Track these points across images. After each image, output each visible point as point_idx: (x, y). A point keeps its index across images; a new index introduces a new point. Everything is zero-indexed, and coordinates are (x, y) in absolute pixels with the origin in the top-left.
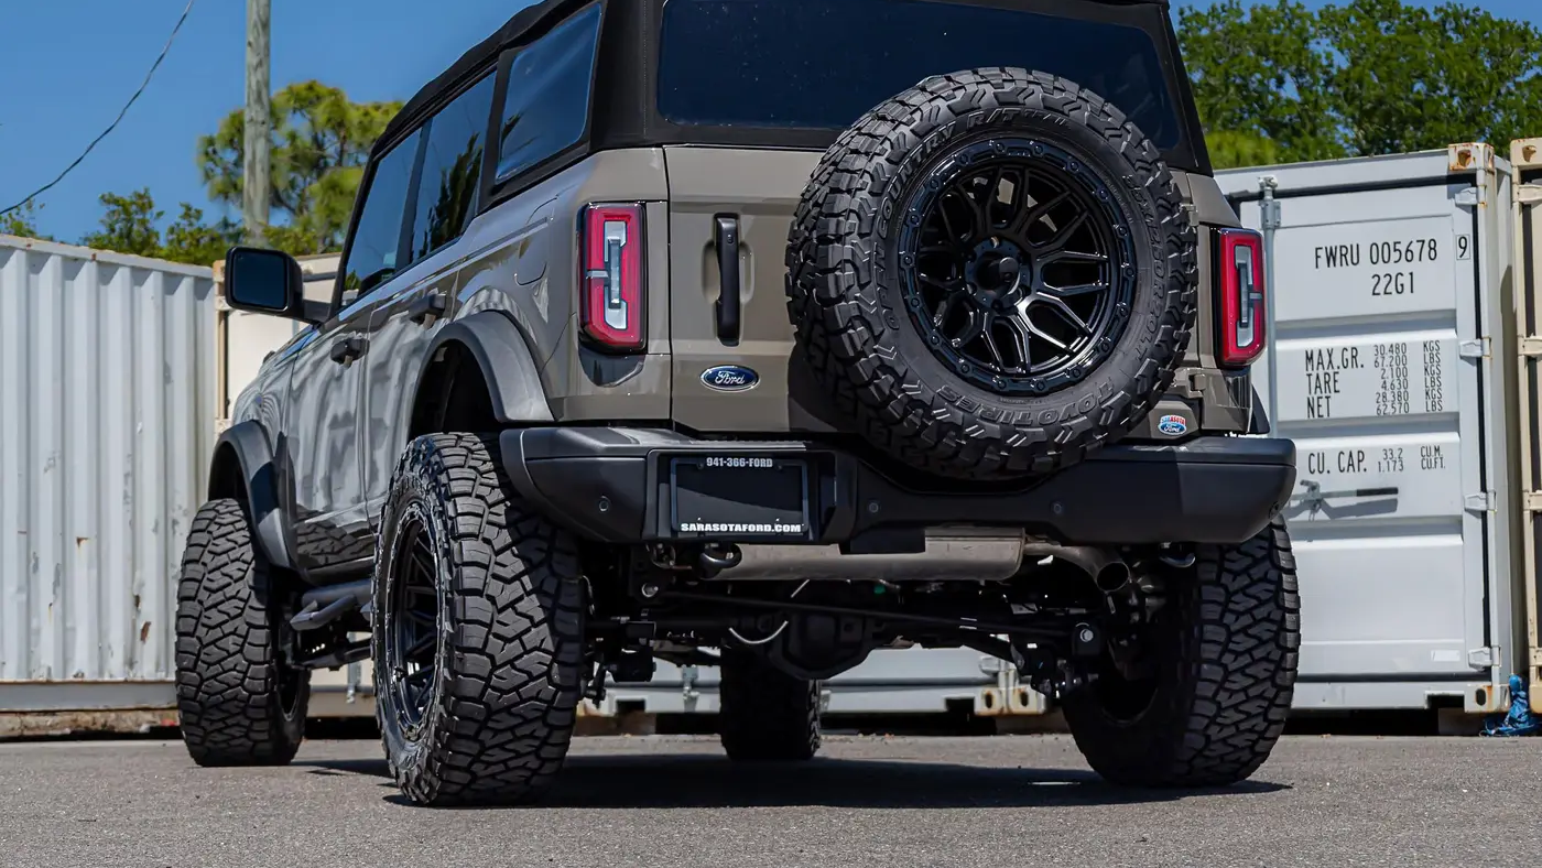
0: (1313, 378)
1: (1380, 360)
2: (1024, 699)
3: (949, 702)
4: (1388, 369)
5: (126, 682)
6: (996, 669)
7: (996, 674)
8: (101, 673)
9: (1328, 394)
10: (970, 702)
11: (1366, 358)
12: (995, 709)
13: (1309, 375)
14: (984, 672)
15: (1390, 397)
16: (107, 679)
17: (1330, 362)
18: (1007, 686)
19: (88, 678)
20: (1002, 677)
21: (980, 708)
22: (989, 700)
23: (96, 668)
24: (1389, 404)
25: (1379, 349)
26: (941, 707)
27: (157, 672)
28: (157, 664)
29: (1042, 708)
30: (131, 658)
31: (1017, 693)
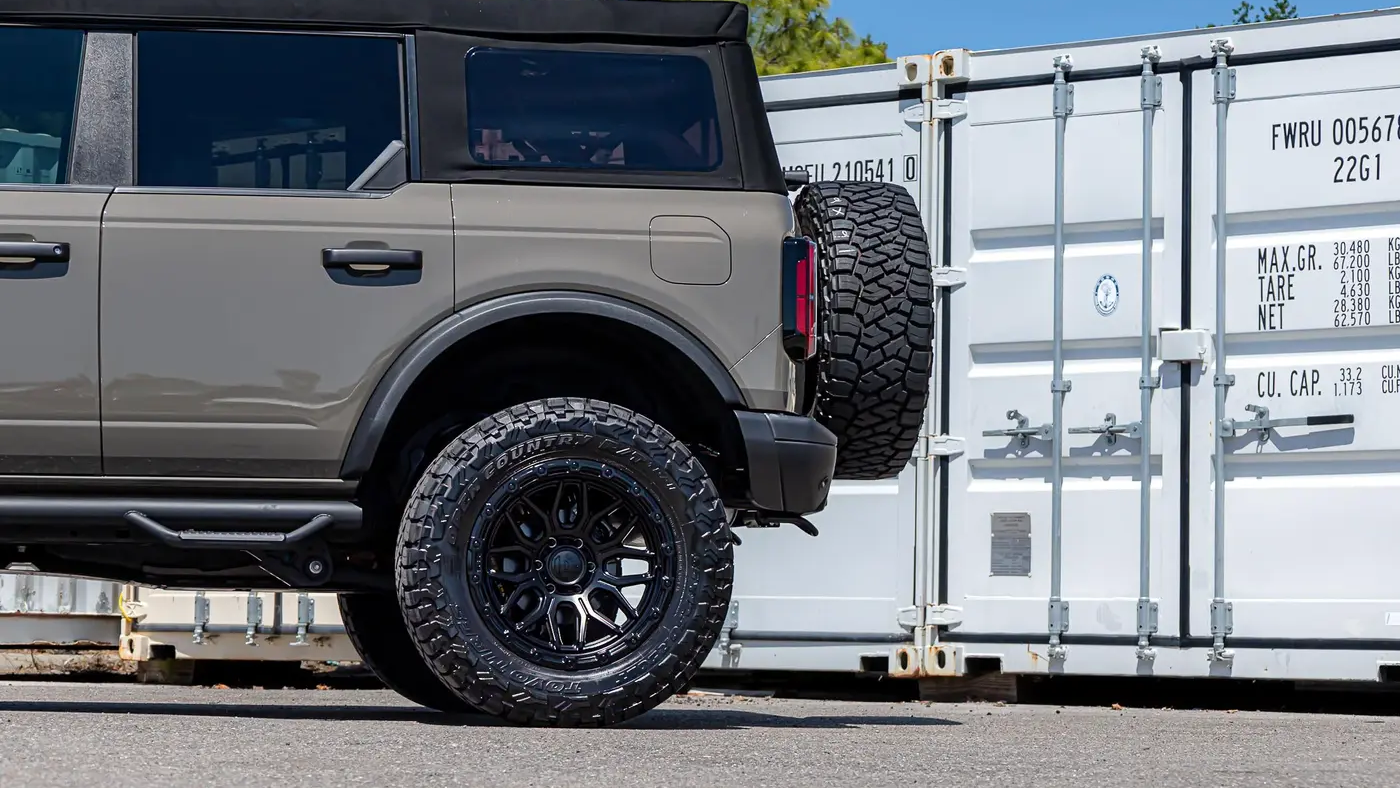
0: (1266, 282)
1: (1340, 261)
2: (941, 659)
3: (865, 660)
4: (1349, 272)
5: (18, 615)
6: (913, 624)
7: (913, 629)
9: (1281, 302)
10: (882, 663)
11: (1324, 257)
12: (910, 671)
13: (1261, 278)
14: (902, 626)
15: (1349, 305)
17: (1285, 262)
18: (924, 645)
20: (918, 631)
21: (895, 669)
22: (904, 658)
24: (1348, 314)
25: (1340, 247)
26: (856, 666)
27: (59, 604)
28: (61, 597)
29: (962, 670)
30: (27, 589)
31: (934, 651)
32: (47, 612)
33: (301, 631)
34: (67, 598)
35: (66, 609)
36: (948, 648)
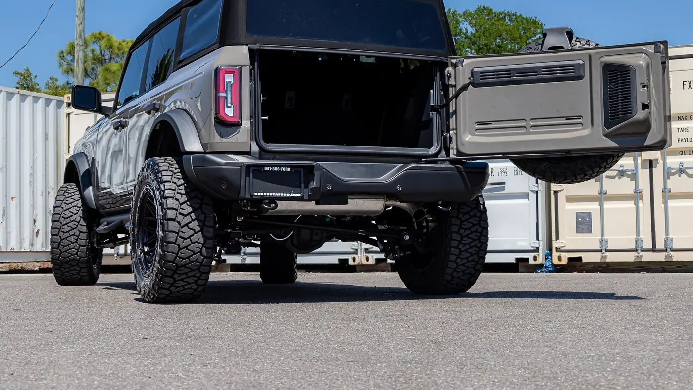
2: (367, 259)
3: (340, 260)
5: (30, 252)
6: (357, 248)
7: (357, 250)
8: (21, 248)
10: (347, 260)
12: (356, 263)
14: (352, 249)
16: (23, 250)
18: (361, 254)
19: (15, 250)
20: (359, 251)
21: (351, 262)
22: (354, 260)
23: (19, 246)
26: (337, 262)
27: (42, 248)
28: (42, 245)
29: (374, 262)
30: (32, 243)
31: (365, 257)
32: (38, 250)
33: (116, 256)
34: (44, 245)
35: (44, 249)
36: (370, 255)
